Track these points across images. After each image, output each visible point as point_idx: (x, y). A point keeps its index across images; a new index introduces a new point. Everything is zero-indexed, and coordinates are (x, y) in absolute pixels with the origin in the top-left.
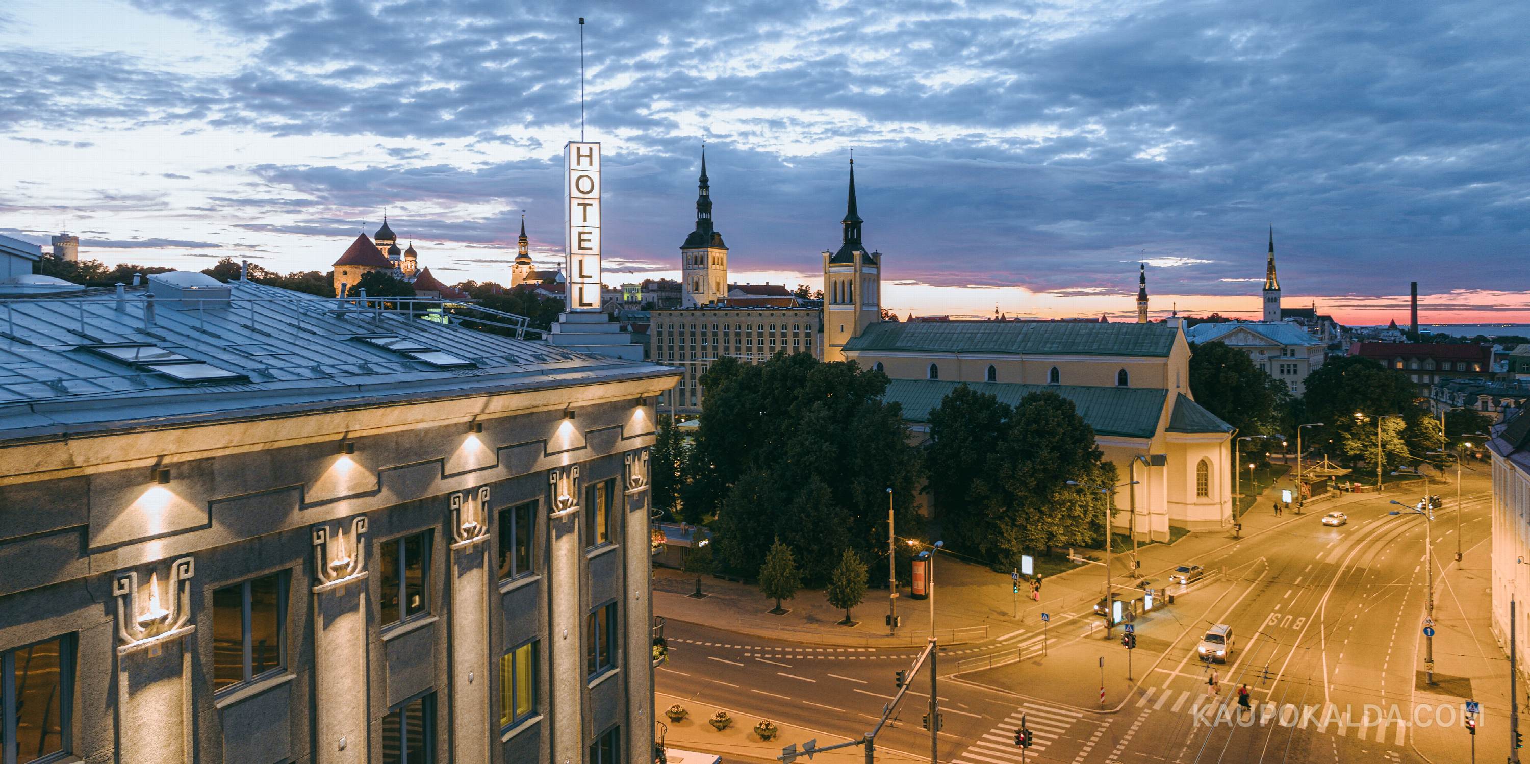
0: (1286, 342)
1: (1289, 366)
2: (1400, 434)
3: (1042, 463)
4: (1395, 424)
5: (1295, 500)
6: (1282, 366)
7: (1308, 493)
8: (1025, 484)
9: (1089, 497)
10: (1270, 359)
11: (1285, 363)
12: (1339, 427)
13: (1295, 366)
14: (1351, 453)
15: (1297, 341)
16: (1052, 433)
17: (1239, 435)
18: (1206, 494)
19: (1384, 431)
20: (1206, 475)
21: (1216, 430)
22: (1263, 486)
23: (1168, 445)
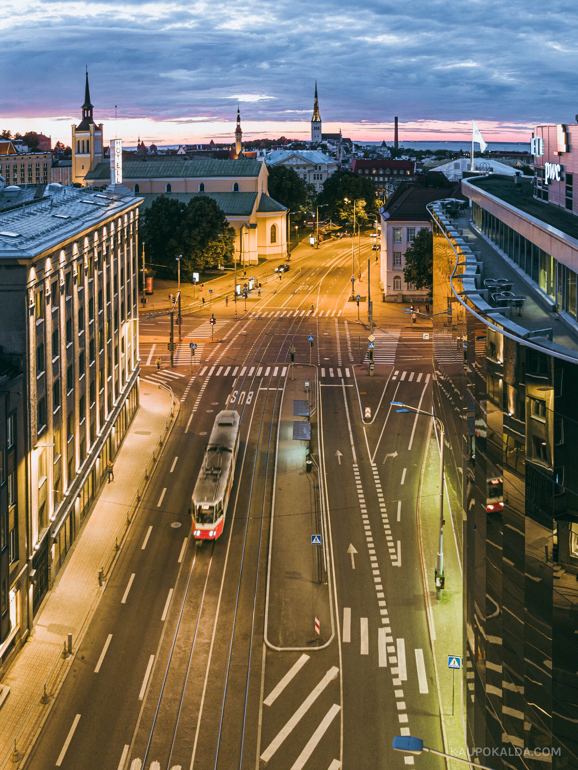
0: (316, 162)
1: (318, 175)
2: (364, 208)
3: (203, 229)
4: (362, 203)
5: (315, 243)
6: (315, 175)
7: (322, 239)
8: (195, 239)
9: (224, 244)
10: (309, 171)
11: (316, 174)
12: (338, 206)
13: (321, 175)
14: (343, 218)
15: (323, 161)
16: (208, 215)
17: (290, 212)
18: (275, 241)
19: (357, 207)
20: (275, 232)
21: (280, 210)
22: (302, 238)
23: (258, 219)
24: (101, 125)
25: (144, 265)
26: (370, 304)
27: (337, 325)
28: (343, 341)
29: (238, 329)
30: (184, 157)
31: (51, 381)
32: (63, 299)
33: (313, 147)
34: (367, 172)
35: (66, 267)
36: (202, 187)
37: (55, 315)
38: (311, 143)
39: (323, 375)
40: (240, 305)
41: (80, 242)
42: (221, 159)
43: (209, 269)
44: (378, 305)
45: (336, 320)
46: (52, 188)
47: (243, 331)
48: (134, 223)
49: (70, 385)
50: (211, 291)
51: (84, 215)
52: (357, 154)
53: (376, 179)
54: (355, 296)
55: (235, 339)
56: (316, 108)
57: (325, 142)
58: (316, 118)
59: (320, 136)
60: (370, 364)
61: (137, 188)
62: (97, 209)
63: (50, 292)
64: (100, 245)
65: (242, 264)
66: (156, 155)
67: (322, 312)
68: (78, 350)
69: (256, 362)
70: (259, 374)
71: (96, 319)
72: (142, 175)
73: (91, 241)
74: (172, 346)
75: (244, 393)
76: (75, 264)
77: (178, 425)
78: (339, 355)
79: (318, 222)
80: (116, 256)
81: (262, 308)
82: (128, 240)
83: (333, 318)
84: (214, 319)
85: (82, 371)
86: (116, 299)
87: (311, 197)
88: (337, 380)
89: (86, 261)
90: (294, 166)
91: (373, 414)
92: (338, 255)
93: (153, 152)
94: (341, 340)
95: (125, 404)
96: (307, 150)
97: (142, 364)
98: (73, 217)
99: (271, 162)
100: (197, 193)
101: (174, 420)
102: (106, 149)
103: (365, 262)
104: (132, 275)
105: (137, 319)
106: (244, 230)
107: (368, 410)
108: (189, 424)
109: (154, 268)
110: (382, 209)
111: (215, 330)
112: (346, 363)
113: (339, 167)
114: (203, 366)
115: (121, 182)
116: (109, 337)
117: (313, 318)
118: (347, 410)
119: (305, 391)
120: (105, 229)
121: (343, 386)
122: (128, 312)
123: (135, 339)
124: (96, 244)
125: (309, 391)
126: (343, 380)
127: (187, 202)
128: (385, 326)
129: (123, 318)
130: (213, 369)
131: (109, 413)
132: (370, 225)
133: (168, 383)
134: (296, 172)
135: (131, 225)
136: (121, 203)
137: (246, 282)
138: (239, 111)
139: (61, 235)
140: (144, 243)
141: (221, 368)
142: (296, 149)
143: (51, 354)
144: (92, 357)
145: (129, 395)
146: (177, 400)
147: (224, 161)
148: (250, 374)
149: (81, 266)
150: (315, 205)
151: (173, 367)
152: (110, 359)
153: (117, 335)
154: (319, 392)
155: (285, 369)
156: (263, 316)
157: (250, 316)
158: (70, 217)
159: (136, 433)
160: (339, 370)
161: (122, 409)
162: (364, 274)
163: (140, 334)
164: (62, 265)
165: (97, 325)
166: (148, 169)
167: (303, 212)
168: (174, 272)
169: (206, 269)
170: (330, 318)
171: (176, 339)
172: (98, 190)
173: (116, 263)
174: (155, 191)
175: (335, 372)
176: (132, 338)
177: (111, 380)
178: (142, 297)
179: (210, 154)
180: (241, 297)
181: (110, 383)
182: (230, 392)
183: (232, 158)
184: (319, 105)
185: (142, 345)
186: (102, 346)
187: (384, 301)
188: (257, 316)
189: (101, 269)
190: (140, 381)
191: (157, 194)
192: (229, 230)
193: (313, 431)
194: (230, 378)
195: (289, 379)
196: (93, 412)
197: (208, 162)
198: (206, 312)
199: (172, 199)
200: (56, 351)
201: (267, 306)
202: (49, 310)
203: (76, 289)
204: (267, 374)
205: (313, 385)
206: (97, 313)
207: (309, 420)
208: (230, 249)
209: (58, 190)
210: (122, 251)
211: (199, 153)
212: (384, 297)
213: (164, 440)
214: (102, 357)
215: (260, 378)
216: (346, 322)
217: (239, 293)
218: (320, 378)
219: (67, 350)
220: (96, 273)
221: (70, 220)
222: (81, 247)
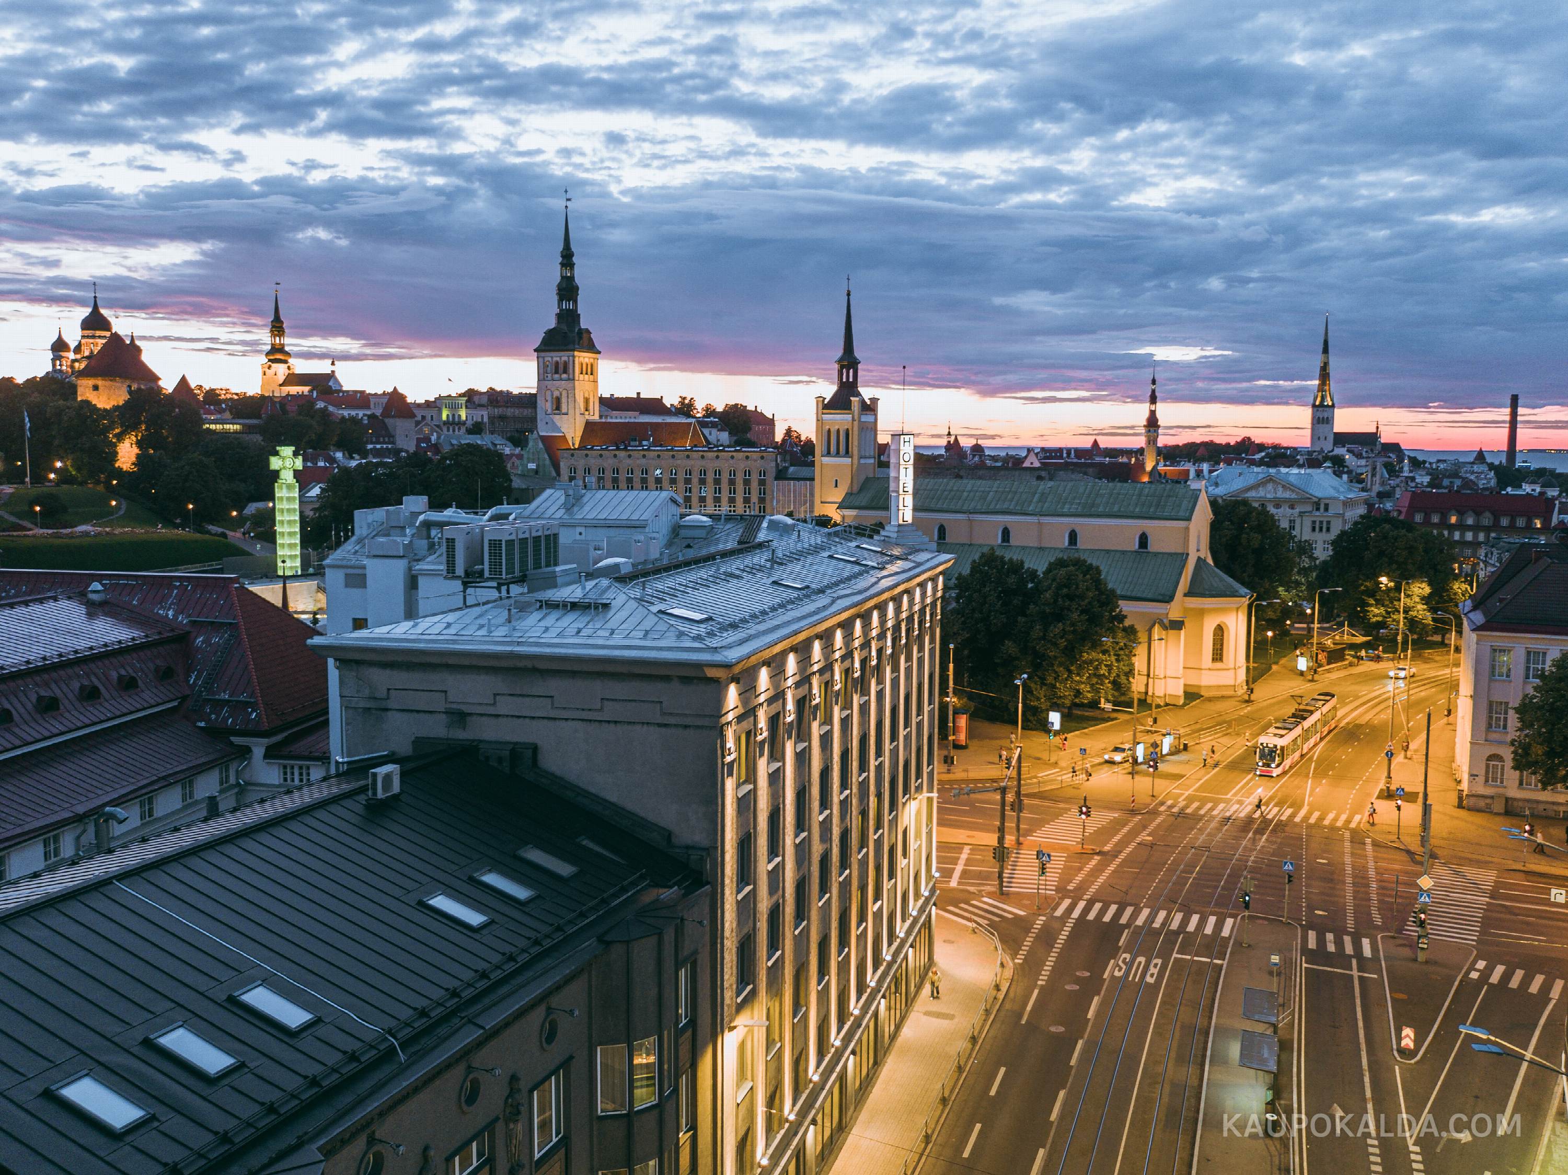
0: (1319, 495)
1: (1321, 522)
2: (1426, 600)
3: (1073, 625)
4: (1421, 588)
5: (1309, 668)
6: (1314, 522)
7: (1324, 661)
8: (1055, 644)
9: (1113, 658)
10: (1301, 514)
11: (1318, 519)
12: (1363, 592)
13: (1328, 523)
14: (1374, 620)
15: (1333, 493)
16: (1082, 597)
17: (1256, 600)
18: (1221, 660)
19: (1408, 596)
20: (1222, 640)
21: (1234, 594)
22: (1279, 655)
23: (1186, 610)
24: (874, 401)
25: (950, 690)
26: (1427, 809)
27: (1347, 844)
28: (1361, 880)
29: (1134, 833)
30: (1036, 474)
31: (764, 905)
32: (790, 749)
33: (1313, 460)
34: (1435, 519)
35: (798, 685)
36: (1073, 537)
37: (776, 778)
38: (1310, 453)
39: (1312, 944)
40: (1143, 783)
41: (826, 637)
42: (1113, 480)
43: (1081, 706)
44: (1445, 814)
45: (1347, 835)
46: (773, 525)
47: (1145, 837)
48: (934, 604)
49: (801, 913)
50: (1083, 751)
51: (836, 584)
52: (1413, 479)
53: (1457, 536)
54: (1393, 787)
55: (1128, 850)
56: (1324, 376)
57: (1340, 451)
58: (1323, 398)
59: (1331, 438)
60: (1419, 937)
61: (942, 531)
62: (861, 574)
63: (765, 734)
64: (866, 645)
65: (1149, 701)
66: (982, 466)
67: (1316, 815)
68: (817, 849)
69: (1169, 902)
70: (1175, 925)
71: (855, 790)
72: (952, 507)
73: (849, 637)
74: (1001, 854)
75: (1142, 959)
76: (815, 681)
77: (1008, 1006)
78: (1350, 909)
79: (1316, 625)
80: (896, 669)
81: (1187, 793)
82: (920, 637)
83: (1339, 829)
84: (1088, 808)
85: (824, 888)
86: (895, 753)
87: (1304, 571)
88: (1340, 958)
89: (837, 677)
90: (1270, 501)
91: (1418, 1041)
92: (1357, 697)
93: (977, 459)
94: (1354, 876)
95: (906, 957)
96: (1300, 466)
97: (941, 882)
98: (813, 586)
99: (1220, 491)
100: (1062, 550)
101: (1001, 996)
102: (884, 448)
103: (1421, 717)
104: (926, 708)
105: (935, 795)
106: (1157, 632)
107: (1408, 1032)
108: (1029, 1008)
109: (971, 697)
110: (1469, 604)
111: (1089, 830)
112: (1364, 928)
113: (1370, 506)
114: (1062, 899)
115: (910, 521)
116: (879, 826)
117: (1296, 825)
118: (1361, 1024)
119: (1271, 973)
120: (875, 615)
121: (1355, 973)
122: (917, 779)
123: (929, 834)
124: (857, 643)
125: (1279, 974)
126: (1354, 962)
127: (1041, 567)
128: (1458, 861)
129: (906, 790)
130: (1081, 905)
131: (874, 972)
132: (1437, 638)
133: (992, 924)
134: (1273, 516)
135: (928, 609)
136: (909, 565)
137: (1157, 738)
138: (1154, 382)
139: (789, 623)
140: (952, 646)
141: (1098, 906)
142: (1275, 466)
143: (766, 853)
144: (844, 863)
145: (915, 940)
146: (1008, 959)
147: (1119, 484)
148: (1156, 925)
149: (828, 685)
150: (1311, 587)
151: (1002, 895)
152: (878, 868)
153: (894, 822)
154: (1300, 980)
155: (1229, 922)
156: (1189, 811)
157: (1162, 808)
158: (808, 587)
159: (927, 1013)
160: (1347, 939)
161: (900, 966)
162: (1417, 744)
163: (939, 824)
164: (790, 682)
165: (854, 801)
166: (965, 494)
167: (1284, 602)
168: (1011, 706)
169: (1075, 705)
170: (1333, 828)
171: (1010, 840)
172: (864, 535)
173: (895, 683)
174: (977, 541)
175: (1339, 943)
176: (924, 830)
177: (881, 909)
178: (946, 753)
179: (1091, 470)
180: (1144, 767)
181: (878, 915)
182: (1114, 955)
183: (1135, 480)
184: (1332, 369)
185: (943, 846)
186: (863, 843)
187: (1460, 806)
188: (1175, 810)
189: (865, 692)
190: (937, 914)
191: (980, 546)
192: (1125, 629)
193: (1284, 1056)
194: (1115, 928)
195: (1238, 944)
196: (844, 967)
197: (1085, 485)
198: (1071, 792)
199: (1011, 560)
200: (774, 848)
201: (1197, 790)
202: (763, 767)
203: (816, 729)
204: (1191, 927)
205: (1287, 962)
206: (855, 778)
207: (1275, 1032)
208: (1126, 669)
209: (785, 530)
210: (909, 658)
211: (1066, 466)
212: (1460, 798)
213: (980, 1032)
214: (864, 863)
215: (1177, 933)
216: (1368, 841)
217: (1140, 760)
218: (1305, 951)
219: (797, 846)
220: (856, 700)
221: (808, 592)
222: (828, 647)
